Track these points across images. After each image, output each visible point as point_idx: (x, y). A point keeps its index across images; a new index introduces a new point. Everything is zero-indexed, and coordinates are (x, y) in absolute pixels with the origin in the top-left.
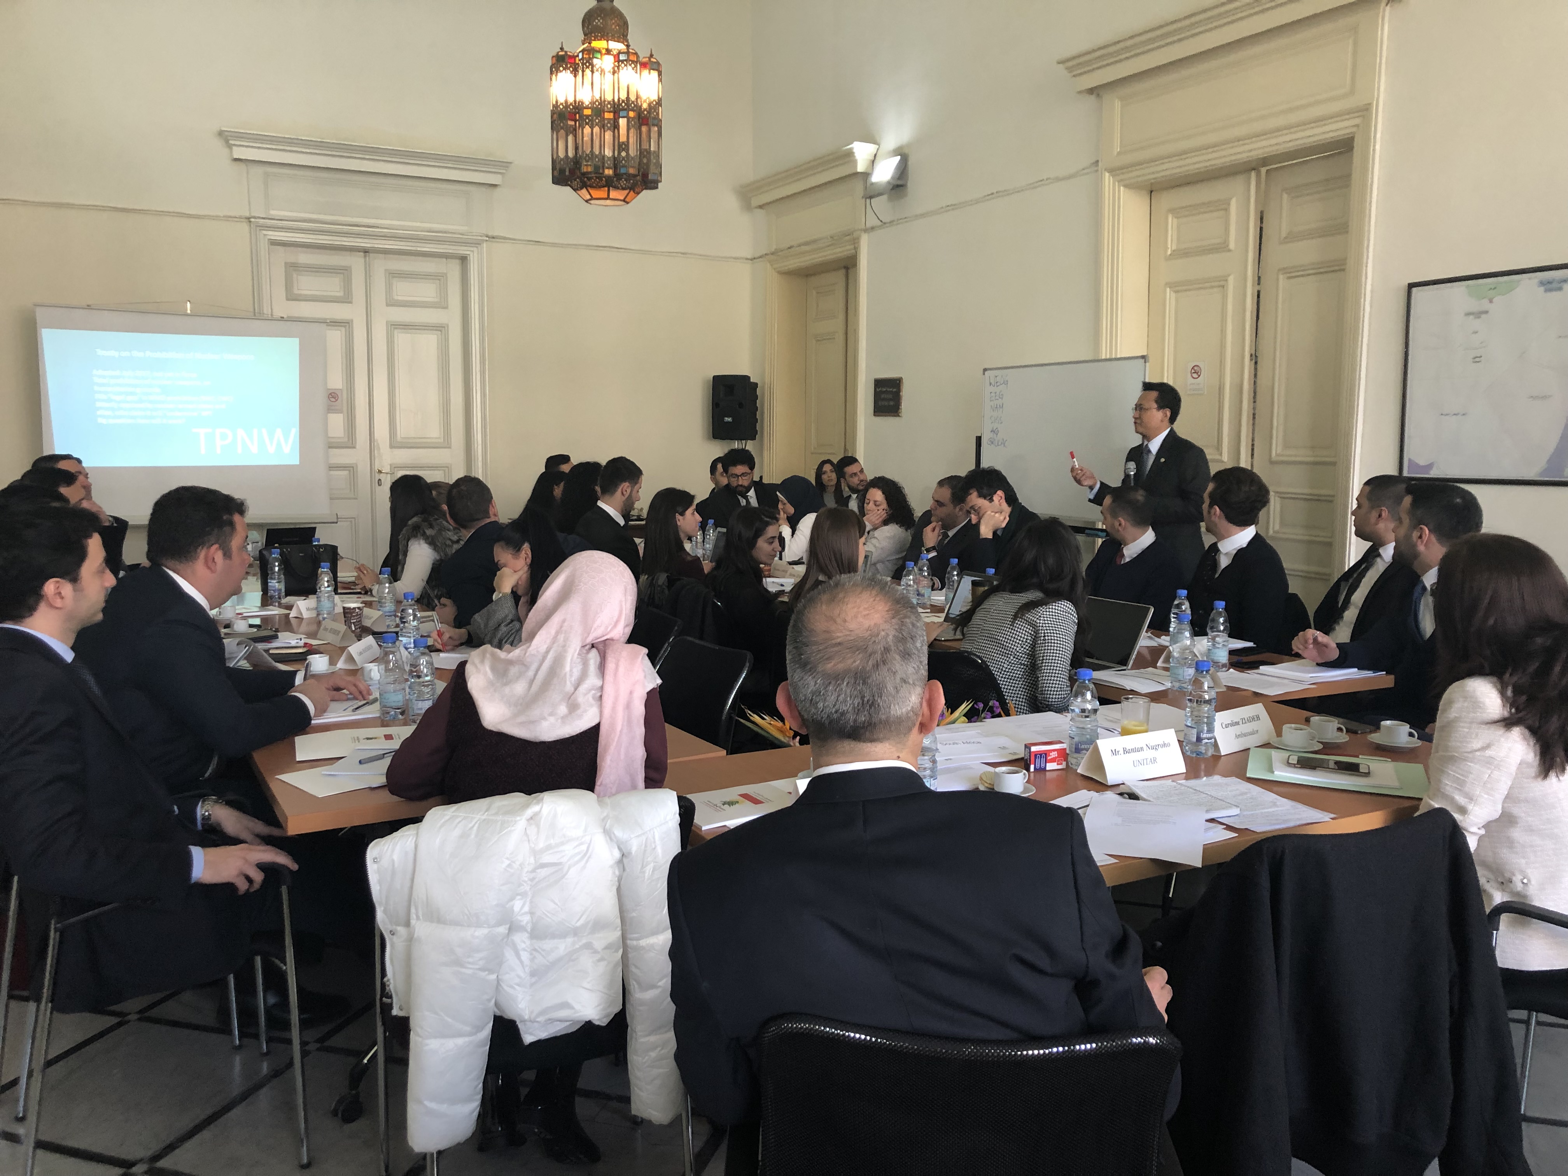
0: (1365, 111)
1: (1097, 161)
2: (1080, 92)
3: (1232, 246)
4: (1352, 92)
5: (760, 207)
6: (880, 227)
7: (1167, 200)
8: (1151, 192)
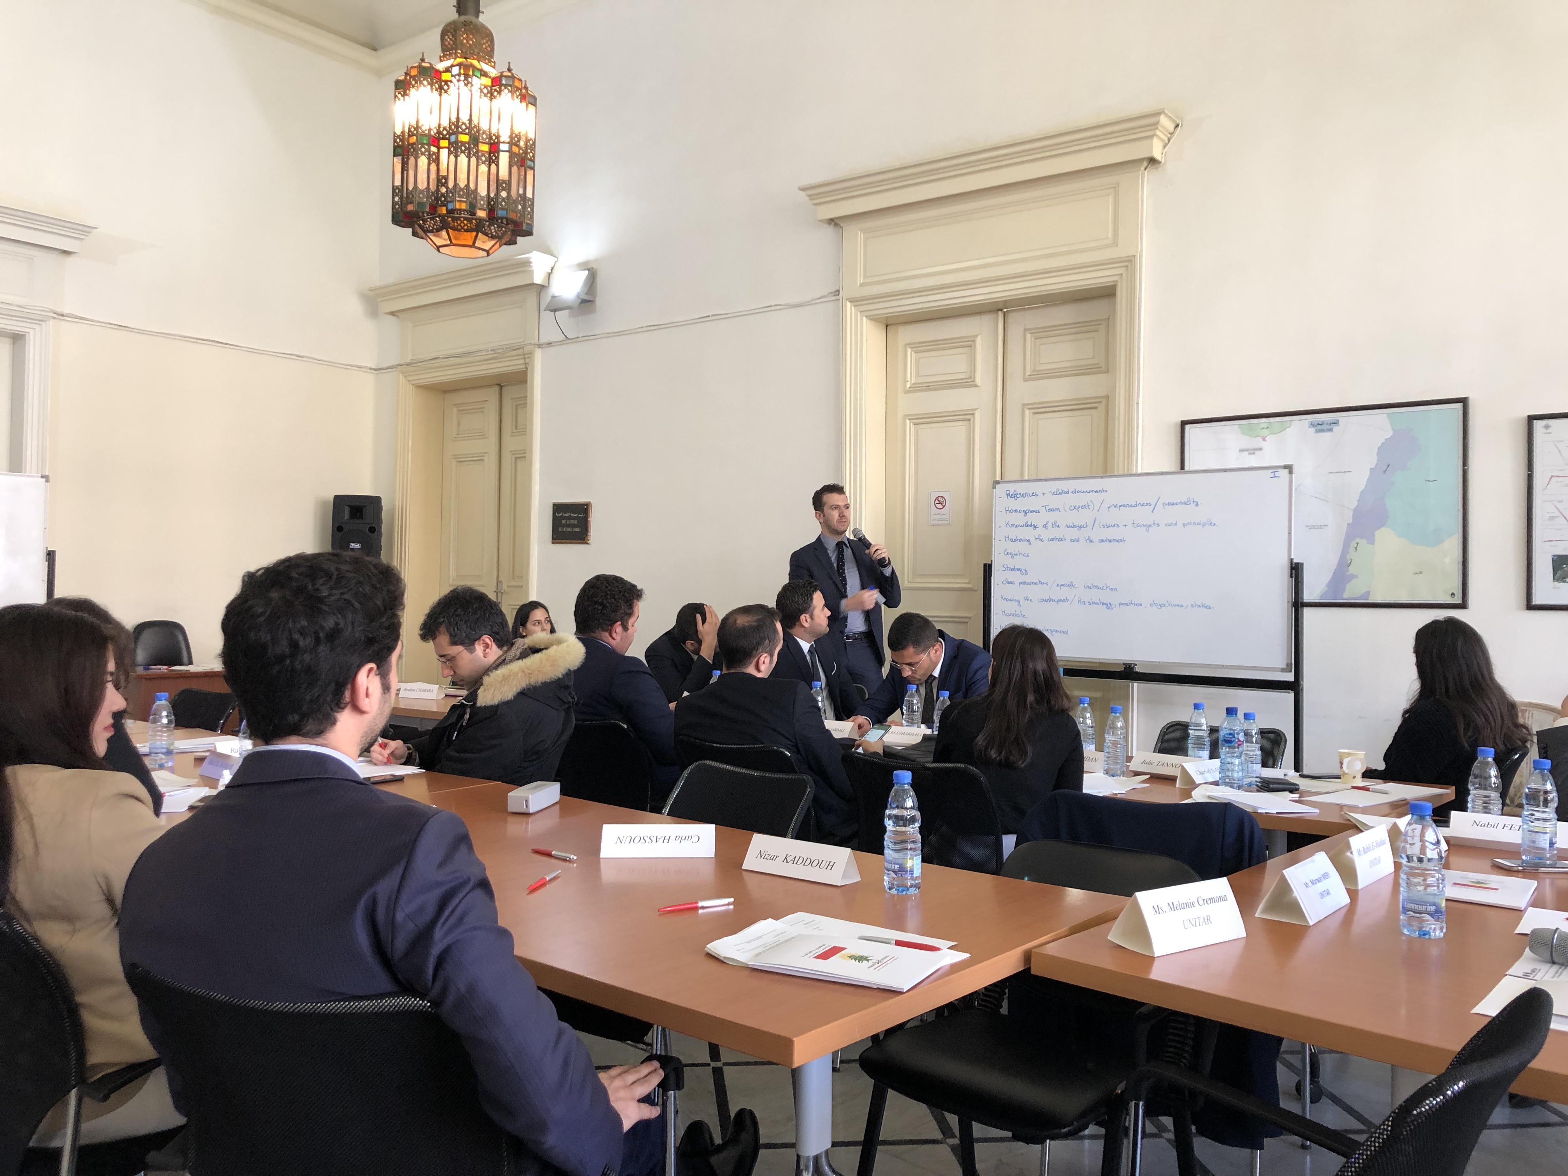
0: (1129, 263)
1: (838, 291)
2: (820, 221)
3: (978, 381)
4: (1115, 243)
5: (392, 313)
6: (561, 343)
7: (906, 335)
8: (887, 326)
